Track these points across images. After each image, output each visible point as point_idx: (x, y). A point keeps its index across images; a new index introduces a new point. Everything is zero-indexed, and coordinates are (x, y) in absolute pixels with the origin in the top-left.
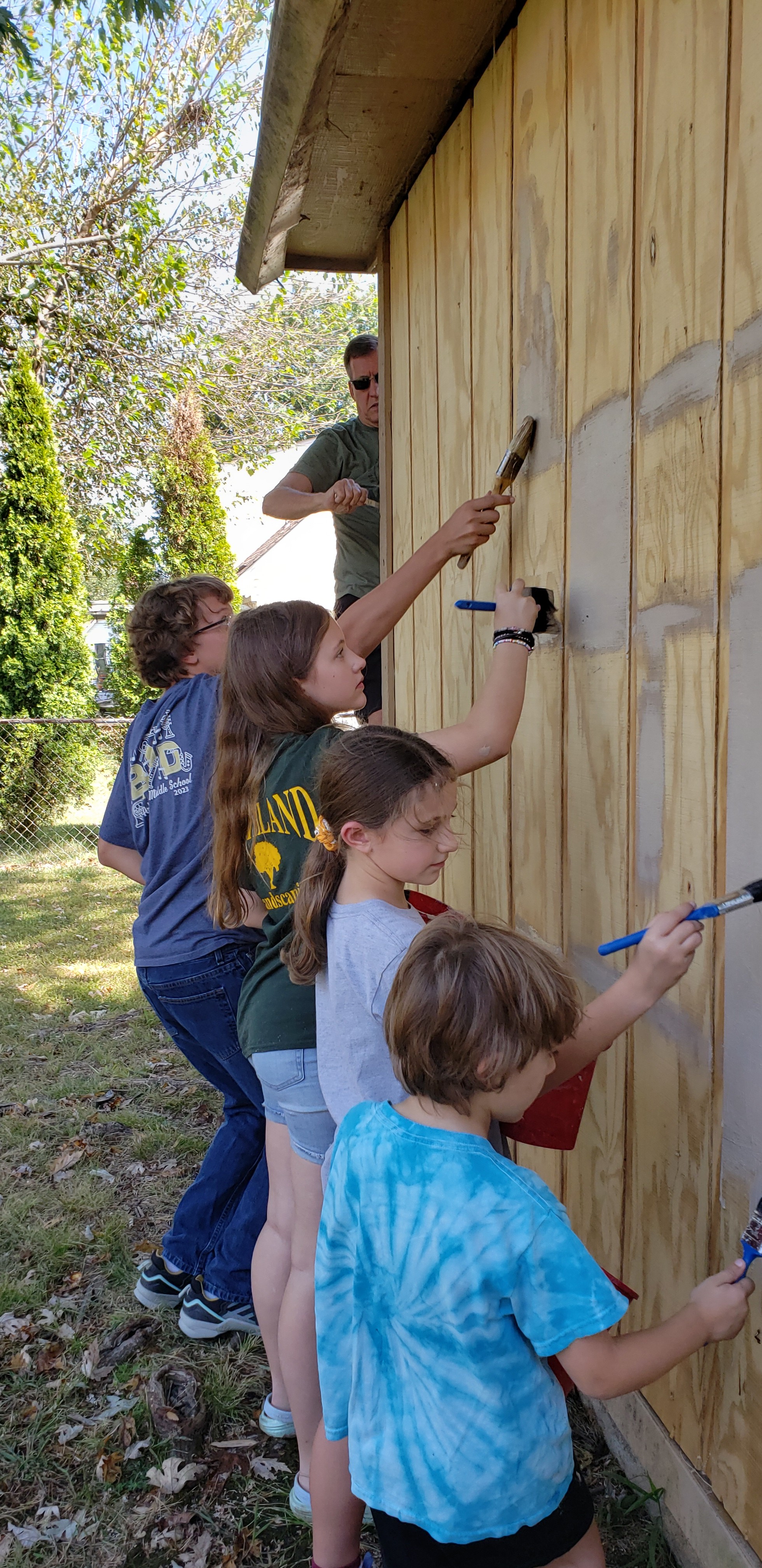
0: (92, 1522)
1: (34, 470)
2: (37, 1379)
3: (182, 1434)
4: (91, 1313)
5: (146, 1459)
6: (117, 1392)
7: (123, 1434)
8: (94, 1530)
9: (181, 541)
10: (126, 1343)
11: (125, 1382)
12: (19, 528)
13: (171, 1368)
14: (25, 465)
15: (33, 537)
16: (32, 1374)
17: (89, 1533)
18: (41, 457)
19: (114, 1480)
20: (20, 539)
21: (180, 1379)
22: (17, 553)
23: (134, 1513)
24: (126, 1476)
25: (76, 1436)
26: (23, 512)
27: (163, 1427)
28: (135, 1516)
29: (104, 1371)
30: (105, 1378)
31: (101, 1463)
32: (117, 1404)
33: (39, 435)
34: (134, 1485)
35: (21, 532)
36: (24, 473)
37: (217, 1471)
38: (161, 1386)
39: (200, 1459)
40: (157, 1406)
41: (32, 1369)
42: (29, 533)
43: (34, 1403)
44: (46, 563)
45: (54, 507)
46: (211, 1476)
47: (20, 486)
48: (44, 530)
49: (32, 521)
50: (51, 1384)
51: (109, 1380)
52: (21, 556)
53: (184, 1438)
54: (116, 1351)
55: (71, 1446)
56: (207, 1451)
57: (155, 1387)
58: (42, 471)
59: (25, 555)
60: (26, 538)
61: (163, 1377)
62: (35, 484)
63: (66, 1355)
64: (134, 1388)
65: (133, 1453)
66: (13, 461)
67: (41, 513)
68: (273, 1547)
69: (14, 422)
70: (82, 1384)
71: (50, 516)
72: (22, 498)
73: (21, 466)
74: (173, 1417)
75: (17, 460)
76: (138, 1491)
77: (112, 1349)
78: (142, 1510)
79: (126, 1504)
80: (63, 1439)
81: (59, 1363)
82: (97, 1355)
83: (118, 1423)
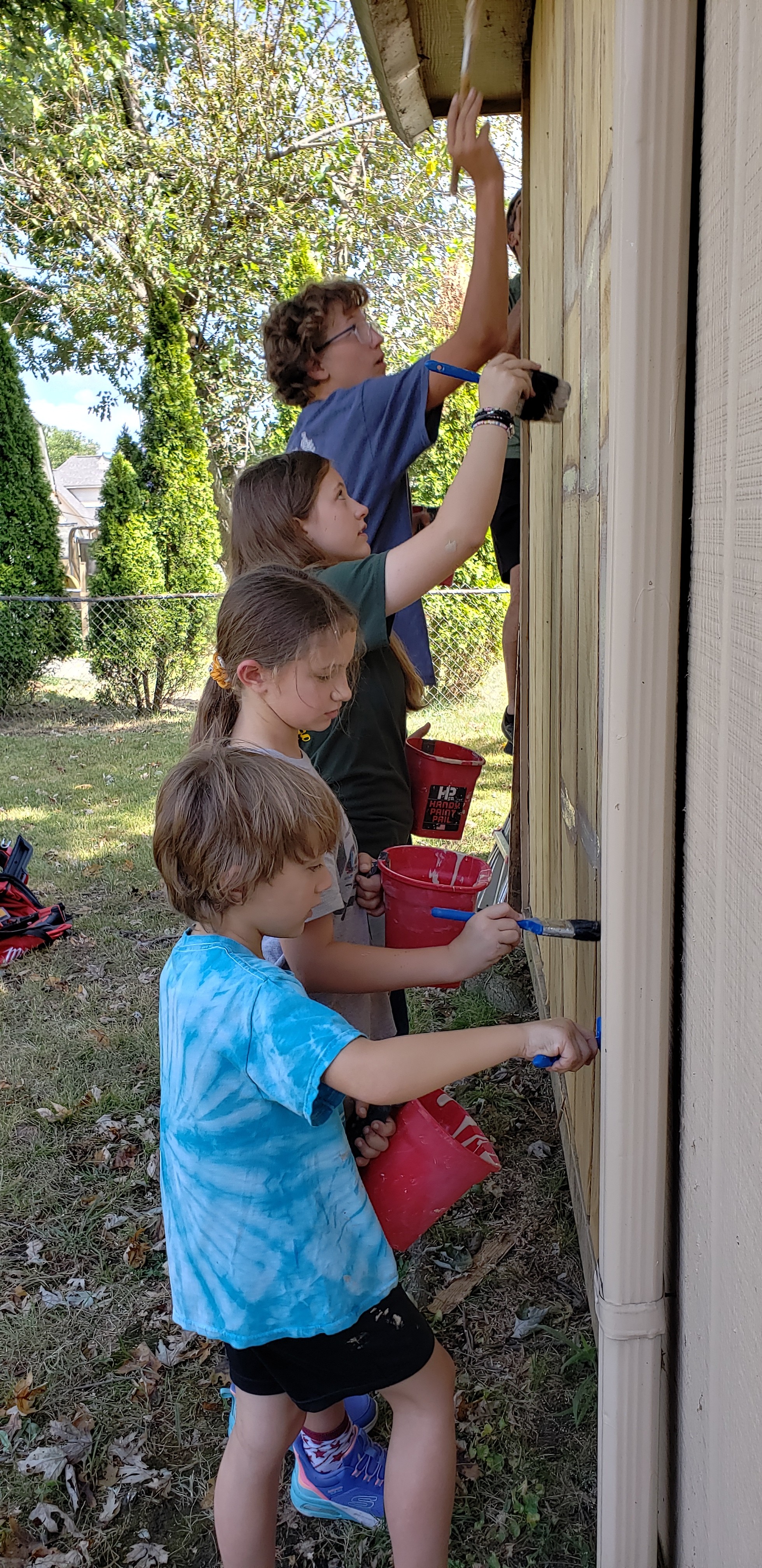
0: (108, 1297)
8: (107, 1304)
23: (145, 1295)
25: (120, 1224)
28: (144, 1298)
31: (128, 1250)
34: (151, 1272)
55: (115, 1233)
76: (157, 1278)
78: (151, 1294)
80: (108, 1225)
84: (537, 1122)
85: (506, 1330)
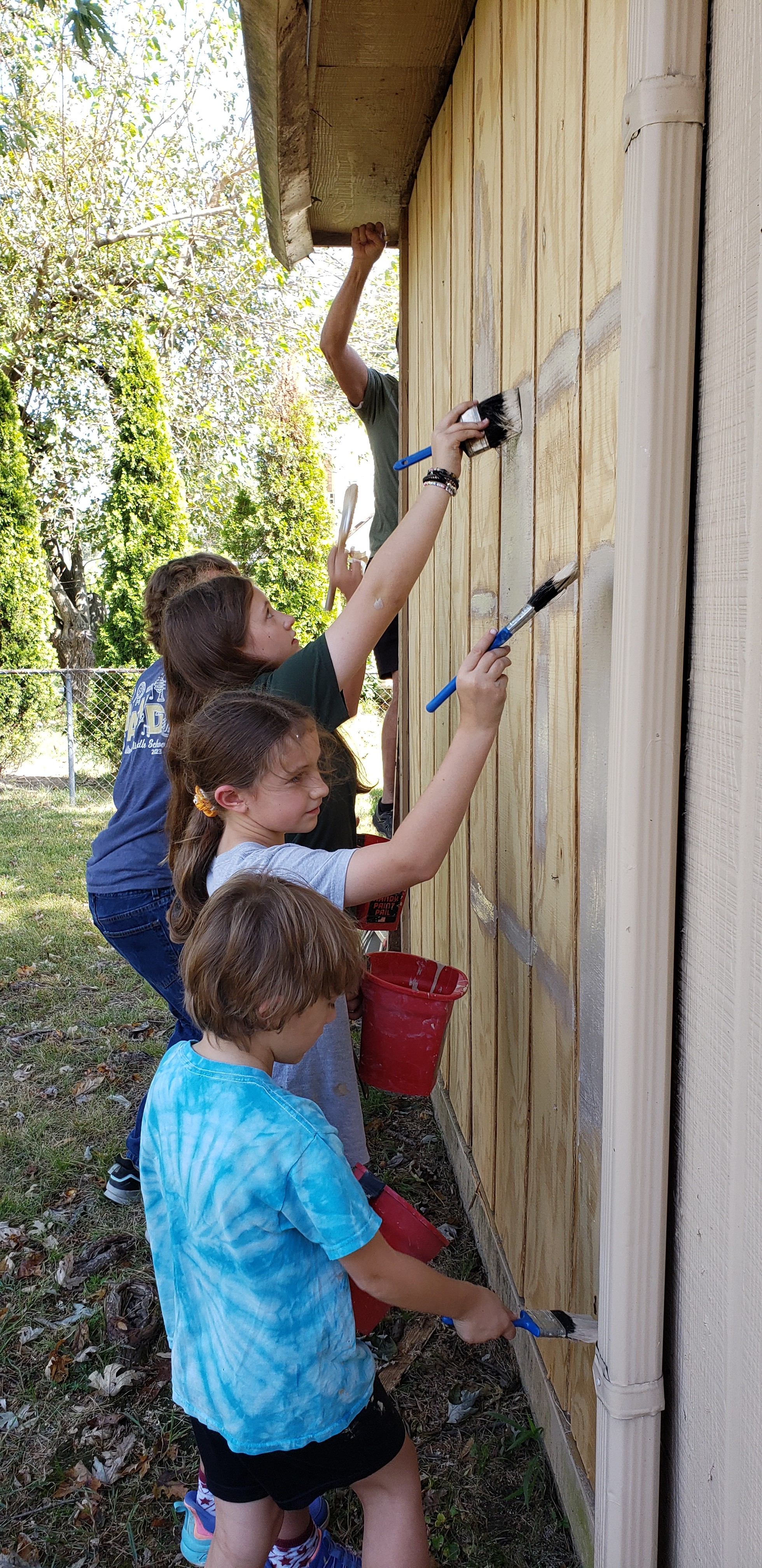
0: (33, 1416)
1: (145, 433)
2: (16, 1284)
3: (127, 1344)
4: (79, 1228)
5: (94, 1363)
6: (84, 1301)
7: (78, 1338)
8: (33, 1424)
9: (281, 500)
10: (100, 1257)
11: (94, 1292)
12: (131, 488)
13: (133, 1282)
14: (138, 428)
15: (143, 497)
16: (12, 1279)
17: (28, 1426)
18: (152, 421)
19: (60, 1380)
20: (131, 498)
21: (140, 1292)
22: (128, 511)
23: (72, 1411)
24: (72, 1376)
25: (36, 1337)
26: (134, 472)
27: (113, 1335)
28: (72, 1414)
29: (76, 1281)
30: (77, 1287)
31: (50, 1363)
32: (81, 1310)
33: (151, 400)
34: (76, 1386)
35: (132, 492)
36: (136, 435)
37: (155, 1379)
38: (119, 1298)
39: (140, 1367)
40: (111, 1316)
41: (13, 1275)
42: (140, 493)
43: (9, 1305)
44: (155, 521)
45: (163, 468)
46: (151, 1382)
47: (132, 447)
48: (154, 490)
49: (143, 482)
50: (27, 1289)
51: (80, 1289)
52: (132, 515)
53: (128, 1347)
54: (90, 1263)
55: (31, 1346)
56: (150, 1360)
57: (114, 1298)
58: (153, 433)
59: (136, 513)
60: (137, 498)
61: (124, 1290)
62: (146, 446)
63: (46, 1264)
64: (100, 1297)
65: (81, 1357)
66: (126, 424)
67: (151, 474)
68: (190, 1452)
69: (128, 387)
70: (54, 1291)
71: (160, 476)
72: (133, 460)
73: (133, 429)
74: (123, 1326)
75: (130, 423)
76: (81, 1391)
77: (87, 1261)
78: (79, 1409)
79: (67, 1402)
80: (23, 1339)
81: (38, 1271)
82: (71, 1265)
83: (74, 1329)
84: (439, 1205)
85: (441, 1416)
